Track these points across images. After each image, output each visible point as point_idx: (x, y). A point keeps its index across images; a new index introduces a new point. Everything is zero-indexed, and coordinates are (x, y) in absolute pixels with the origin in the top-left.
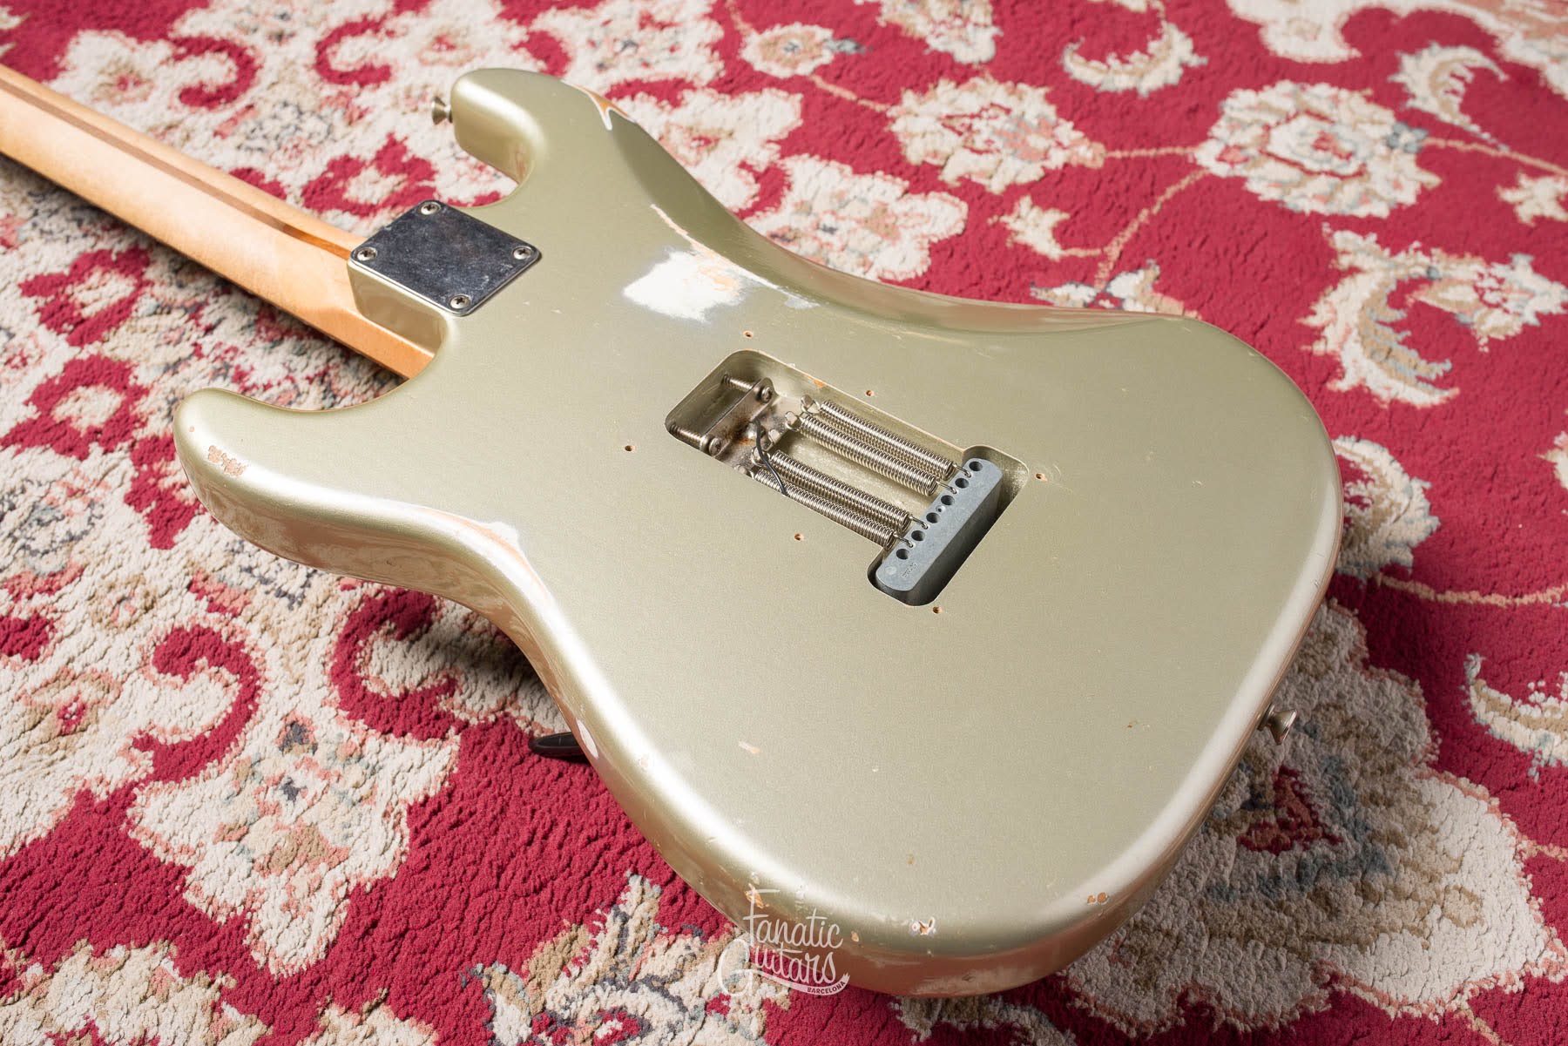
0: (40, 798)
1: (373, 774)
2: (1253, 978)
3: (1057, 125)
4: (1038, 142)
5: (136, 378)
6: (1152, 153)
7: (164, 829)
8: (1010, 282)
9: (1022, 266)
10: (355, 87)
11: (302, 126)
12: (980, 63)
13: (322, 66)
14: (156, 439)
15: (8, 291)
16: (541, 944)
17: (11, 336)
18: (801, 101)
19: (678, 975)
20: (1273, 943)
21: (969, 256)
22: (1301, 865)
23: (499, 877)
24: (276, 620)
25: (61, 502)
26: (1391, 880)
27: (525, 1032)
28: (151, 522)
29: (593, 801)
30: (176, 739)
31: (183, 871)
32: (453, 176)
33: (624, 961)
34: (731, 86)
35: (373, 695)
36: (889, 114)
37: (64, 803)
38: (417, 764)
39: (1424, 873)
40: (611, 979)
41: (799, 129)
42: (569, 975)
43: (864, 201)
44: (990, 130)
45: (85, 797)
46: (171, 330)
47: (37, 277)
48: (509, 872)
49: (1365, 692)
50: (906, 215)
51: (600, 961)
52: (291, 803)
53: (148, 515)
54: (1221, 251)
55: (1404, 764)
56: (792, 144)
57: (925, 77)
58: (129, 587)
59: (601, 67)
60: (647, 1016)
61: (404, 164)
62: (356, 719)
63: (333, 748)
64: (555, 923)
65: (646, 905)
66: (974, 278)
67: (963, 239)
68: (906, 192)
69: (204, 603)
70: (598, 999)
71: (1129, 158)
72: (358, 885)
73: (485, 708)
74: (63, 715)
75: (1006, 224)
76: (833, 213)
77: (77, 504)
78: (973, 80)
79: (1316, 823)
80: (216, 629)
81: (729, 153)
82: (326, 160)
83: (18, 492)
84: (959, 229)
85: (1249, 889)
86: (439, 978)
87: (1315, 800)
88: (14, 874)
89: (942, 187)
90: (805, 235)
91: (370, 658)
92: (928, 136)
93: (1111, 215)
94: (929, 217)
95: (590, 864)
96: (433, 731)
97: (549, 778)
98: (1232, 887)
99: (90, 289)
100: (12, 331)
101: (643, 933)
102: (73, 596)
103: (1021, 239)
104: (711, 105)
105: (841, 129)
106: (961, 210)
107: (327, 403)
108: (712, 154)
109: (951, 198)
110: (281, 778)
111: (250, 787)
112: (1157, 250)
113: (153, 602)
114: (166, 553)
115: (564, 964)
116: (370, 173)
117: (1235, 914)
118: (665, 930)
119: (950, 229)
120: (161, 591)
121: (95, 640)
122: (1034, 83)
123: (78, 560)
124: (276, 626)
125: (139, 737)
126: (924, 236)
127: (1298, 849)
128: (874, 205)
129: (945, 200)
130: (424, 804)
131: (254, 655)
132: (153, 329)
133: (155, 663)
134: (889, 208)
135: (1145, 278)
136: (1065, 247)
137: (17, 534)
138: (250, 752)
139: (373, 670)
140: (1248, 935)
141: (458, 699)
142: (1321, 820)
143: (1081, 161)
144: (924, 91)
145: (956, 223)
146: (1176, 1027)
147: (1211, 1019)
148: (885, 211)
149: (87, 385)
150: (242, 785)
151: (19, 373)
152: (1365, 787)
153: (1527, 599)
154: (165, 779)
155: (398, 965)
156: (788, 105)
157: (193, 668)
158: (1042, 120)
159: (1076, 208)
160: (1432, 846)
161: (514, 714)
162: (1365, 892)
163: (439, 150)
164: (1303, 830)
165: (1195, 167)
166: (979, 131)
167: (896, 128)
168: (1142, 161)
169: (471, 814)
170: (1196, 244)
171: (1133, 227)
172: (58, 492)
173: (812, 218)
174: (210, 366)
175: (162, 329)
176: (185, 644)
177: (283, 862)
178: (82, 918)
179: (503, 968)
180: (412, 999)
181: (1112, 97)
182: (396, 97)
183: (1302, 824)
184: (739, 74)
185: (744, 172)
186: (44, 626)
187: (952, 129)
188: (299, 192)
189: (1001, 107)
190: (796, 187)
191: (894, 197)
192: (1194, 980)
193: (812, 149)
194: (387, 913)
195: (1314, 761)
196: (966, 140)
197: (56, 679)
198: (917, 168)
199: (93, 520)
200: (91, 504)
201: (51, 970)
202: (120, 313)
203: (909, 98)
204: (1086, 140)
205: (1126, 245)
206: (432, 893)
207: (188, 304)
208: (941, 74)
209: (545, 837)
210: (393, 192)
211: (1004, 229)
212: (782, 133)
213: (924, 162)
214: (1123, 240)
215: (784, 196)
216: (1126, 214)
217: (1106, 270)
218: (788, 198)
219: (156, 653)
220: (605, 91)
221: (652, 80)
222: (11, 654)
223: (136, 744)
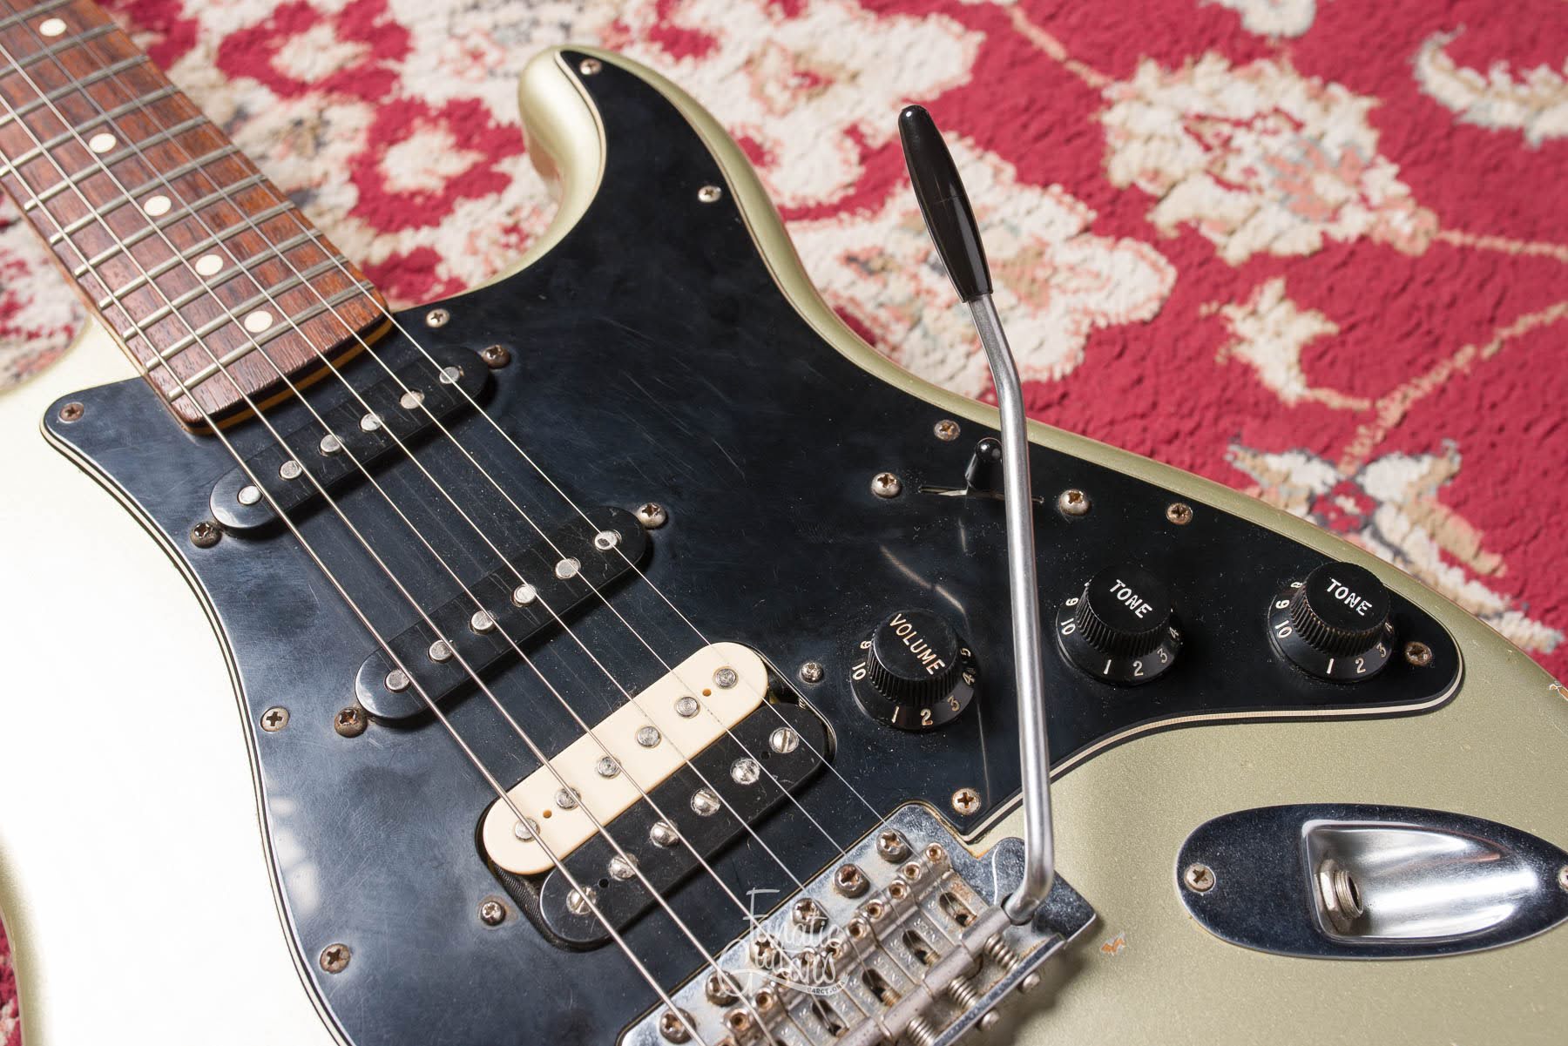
3: (1371, 165)
4: (1330, 188)
6: (1515, 247)
8: (1198, 426)
9: (1229, 402)
12: (1282, 38)
18: (980, 45)
21: (1149, 363)
32: (432, 60)
36: (1106, 94)
41: (960, 89)
43: (1014, 230)
44: (1258, 151)
50: (1072, 268)
57: (1184, 44)
61: (373, 29)
66: (1142, 406)
67: (1149, 329)
68: (1087, 229)
71: (1472, 249)
75: (1229, 320)
78: (1264, 65)
81: (841, 106)
84: (1146, 314)
89: (1149, 234)
90: (901, 268)
92: (1155, 145)
93: (1409, 342)
94: (1109, 279)
103: (1244, 352)
104: (843, 24)
105: (1024, 102)
106: (1162, 281)
108: (815, 104)
109: (1153, 254)
112: (1467, 424)
116: (323, 33)
119: (1136, 307)
122: (1357, 88)
126: (1086, 312)
128: (1025, 240)
129: (1143, 257)
134: (1049, 252)
135: (1430, 473)
136: (1313, 384)
143: (1390, 238)
144: (1176, 66)
145: (1149, 299)
148: (1040, 254)
156: (958, 47)
158: (1349, 150)
159: (1352, 319)
163: (432, 16)
166: (1239, 151)
167: (1110, 118)
168: (1494, 257)
170: (1538, 431)
171: (1440, 375)
173: (920, 243)
181: (1478, 136)
185: (849, 143)
187: (1199, 138)
188: (215, 44)
189: (1288, 117)
196: (1212, 163)
198: (1119, 193)
204: (1411, 203)
205: (1418, 403)
208: (1212, 43)
210: (341, 69)
211: (1223, 329)
212: (930, 90)
213: (1133, 186)
214: (1414, 394)
215: (892, 195)
216: (1436, 347)
217: (1368, 442)
218: (900, 202)
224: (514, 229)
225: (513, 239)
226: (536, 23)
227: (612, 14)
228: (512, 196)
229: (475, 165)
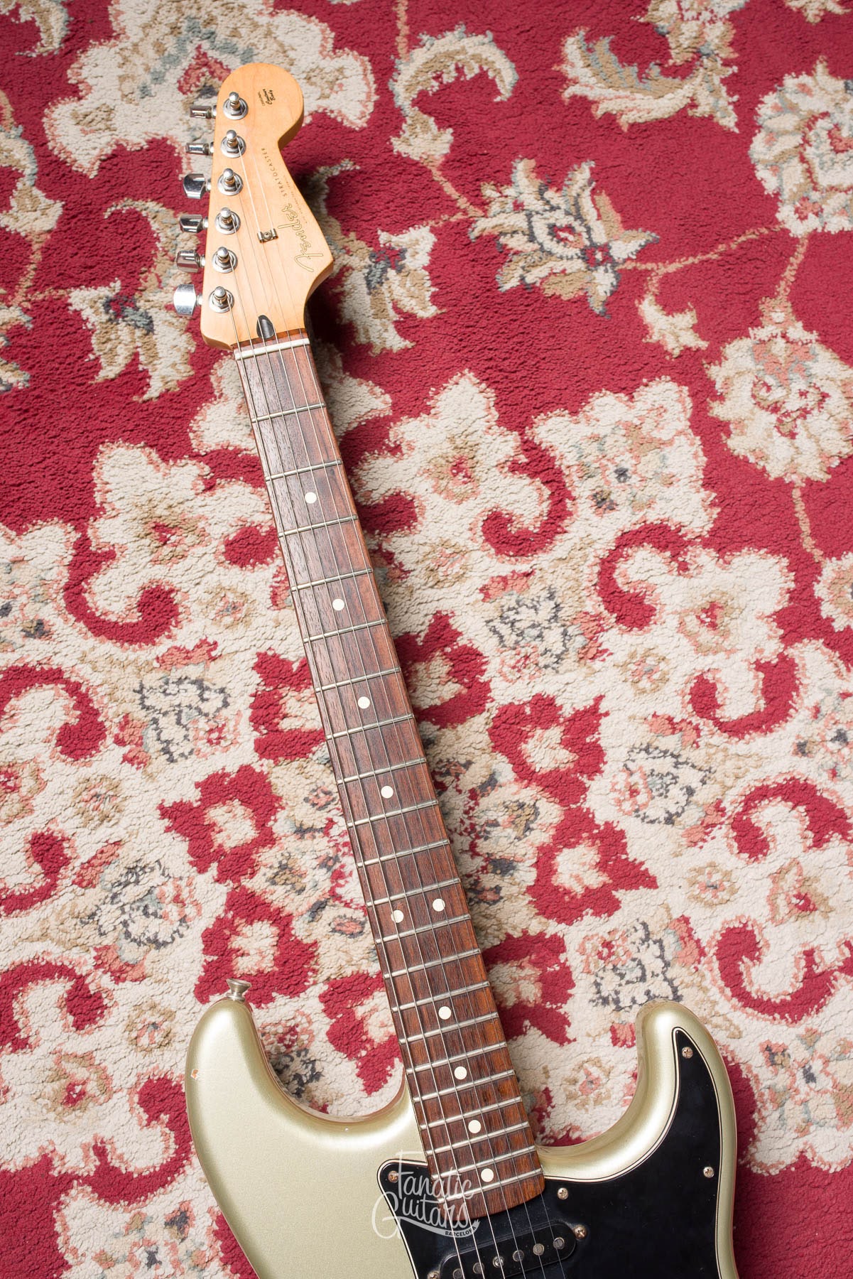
0: (27, 1141)
5: (276, 820)
7: (74, 1225)
10: (613, 617)
11: (546, 632)
13: (607, 565)
14: (253, 895)
15: (248, 655)
17: (226, 704)
25: (166, 901)
28: (206, 971)
30: (117, 1165)
31: (65, 1265)
32: (608, 786)
37: (35, 1155)
47: (274, 656)
52: (147, 1267)
53: (208, 963)
58: (161, 1019)
59: (802, 749)
61: (585, 744)
62: (218, 1238)
63: (193, 1249)
74: (70, 1088)
76: (826, 1062)
77: (173, 911)
82: (536, 691)
83: (148, 870)
99: (299, 701)
100: (229, 700)
102: (128, 993)
108: (797, 924)
110: (153, 1244)
111: (134, 1237)
114: (198, 1005)
116: (555, 733)
120: (177, 1037)
121: (120, 1044)
123: (148, 967)
125: (99, 1145)
131: (195, 1138)
132: (314, 780)
133: (141, 1093)
137: (127, 908)
138: (149, 1210)
149: (243, 802)
150: (130, 1231)
151: (209, 750)
154: (95, 1189)
157: (157, 1118)
172: (170, 891)
173: (807, 1054)
174: (326, 850)
175: (320, 784)
176: (166, 1095)
185: (803, 963)
186: (98, 1008)
188: (495, 713)
190: (827, 1011)
197: (82, 1057)
199: (176, 935)
200: (183, 920)
202: (303, 745)
210: (556, 769)
218: (810, 1020)
219: (146, 1086)
220: (780, 780)
221: (825, 795)
222: (71, 1012)
223: (95, 1147)
224: (607, 945)
225: (606, 951)
226: (675, 781)
228: (617, 919)
229: (604, 885)
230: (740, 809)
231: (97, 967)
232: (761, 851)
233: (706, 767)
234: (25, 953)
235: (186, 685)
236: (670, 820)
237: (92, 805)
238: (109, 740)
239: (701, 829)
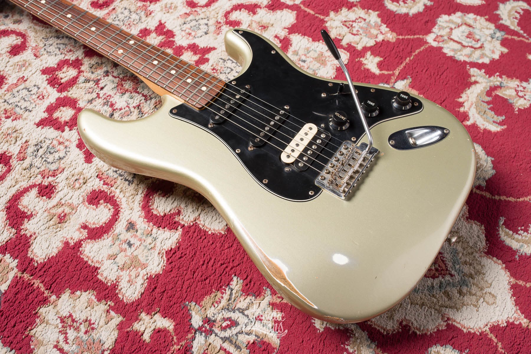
0: (53, 243)
1: (155, 240)
2: (423, 318)
3: (381, 26)
4: (374, 32)
5: (79, 104)
6: (412, 37)
7: (91, 255)
9: (366, 76)
10: (148, 3)
11: (131, 16)
12: (356, 2)
15: (37, 73)
16: (206, 297)
17: (39, 88)
18: (296, 14)
19: (247, 308)
20: (430, 307)
22: (441, 283)
23: (193, 275)
24: (125, 189)
25: (56, 146)
26: (469, 289)
27: (201, 323)
28: (85, 154)
29: (223, 252)
30: (94, 226)
31: (97, 268)
32: (181, 37)
33: (231, 303)
34: (273, 7)
35: (155, 215)
36: (325, 20)
37: (60, 245)
38: (168, 237)
39: (479, 288)
40: (227, 308)
41: (295, 24)
42: (214, 306)
43: (315, 51)
44: (359, 27)
45: (67, 243)
46: (90, 88)
47: (46, 68)
48: (197, 274)
49: (466, 228)
50: (329, 57)
51: (224, 302)
52: (130, 248)
53: (84, 152)
54: (432, 74)
55: (477, 252)
56: (292, 30)
57: (338, 7)
58: (79, 176)
60: (238, 320)
61: (165, 32)
62: (150, 222)
63: (143, 231)
64: (211, 290)
65: (238, 286)
67: (347, 66)
69: (102, 182)
70: (223, 314)
71: (404, 39)
72: (151, 275)
73: (190, 220)
74: (59, 217)
75: (362, 61)
76: (305, 55)
77: (61, 147)
78: (354, 8)
79: (447, 270)
80: (106, 191)
81: (271, 32)
82: (139, 29)
83: (43, 142)
84: (346, 63)
85: (424, 290)
86: (175, 306)
87: (447, 262)
88: (46, 267)
89: (342, 47)
91: (154, 203)
92: (338, 28)
93: (397, 59)
95: (221, 272)
96: (174, 227)
97: (209, 244)
98: (419, 289)
99: (63, 73)
100: (39, 86)
101: (237, 294)
102: (61, 177)
103: (366, 67)
104: (266, 14)
105: (309, 24)
106: (347, 56)
107: (140, 115)
108: (266, 32)
109: (344, 51)
110: (127, 240)
111: (117, 243)
112: (411, 72)
113: (86, 181)
114: (90, 165)
115: (213, 303)
116: (153, 35)
117: (419, 297)
118: (244, 294)
120: (89, 177)
121: (68, 193)
122: (374, 10)
123: (62, 166)
124: (125, 191)
125: (83, 225)
126: (334, 65)
127: (440, 278)
128: (318, 53)
129: (342, 52)
130: (170, 251)
131: (118, 200)
132: (84, 88)
133: (87, 201)
134: (324, 54)
135: (407, 82)
136: (381, 70)
137: (43, 156)
138: (117, 231)
139: (155, 206)
140: (423, 304)
141: (181, 217)
142: (448, 269)
143: (388, 39)
144: (337, 11)
145: (345, 60)
146: (398, 332)
147: (409, 330)
148: (322, 55)
149: (63, 106)
150: (115, 242)
151: (41, 101)
152: (463, 259)
153: (521, 199)
154: (91, 239)
155: (163, 301)
156: (292, 15)
157: (99, 203)
158: (376, 23)
159: (385, 56)
160: (482, 279)
161: (199, 223)
162: (460, 293)
163: (176, 27)
164: (442, 272)
165: (426, 43)
166: (355, 27)
167: (327, 25)
168: (408, 40)
169: (185, 255)
170: (424, 71)
171: (404, 64)
172: (55, 142)
173: (298, 57)
174: (103, 101)
175: (87, 88)
176: (97, 195)
177: (128, 267)
178: (67, 282)
179: (194, 303)
180: (167, 312)
181: (400, 16)
182: (162, 7)
183: (443, 270)
184: (276, 3)
185: (276, 39)
186: (53, 188)
187: (346, 26)
189: (362, 18)
190: (294, 45)
191: (325, 50)
192: (405, 317)
193: (299, 32)
194: (159, 285)
195: (448, 250)
196: (350, 30)
197: (57, 205)
198: (334, 40)
199: (67, 153)
200: (66, 147)
201: (58, 297)
202: (73, 82)
203: (332, 14)
204: (390, 32)
206: (173, 279)
207: (95, 79)
208: (343, 5)
209: (208, 263)
210: (161, 42)
211: (361, 63)
212: (289, 25)
213: (336, 38)
214: (400, 69)
215: (289, 48)
216: (401, 59)
217: (394, 79)
218: (291, 49)
219: (87, 198)
220: (231, 7)
221: (247, 4)
222: (42, 196)
223: (82, 227)
224: (213, 69)
225: (215, 71)
226: (200, 25)
227: (216, 20)
228: (211, 62)
229: (200, 57)
230: (225, 20)
231: (44, 178)
232: (239, 24)
233: (206, 17)
234: (13, 191)
235: (20, 92)
236: (206, 33)
237: (9, 137)
238: (3, 119)
239: (217, 30)
